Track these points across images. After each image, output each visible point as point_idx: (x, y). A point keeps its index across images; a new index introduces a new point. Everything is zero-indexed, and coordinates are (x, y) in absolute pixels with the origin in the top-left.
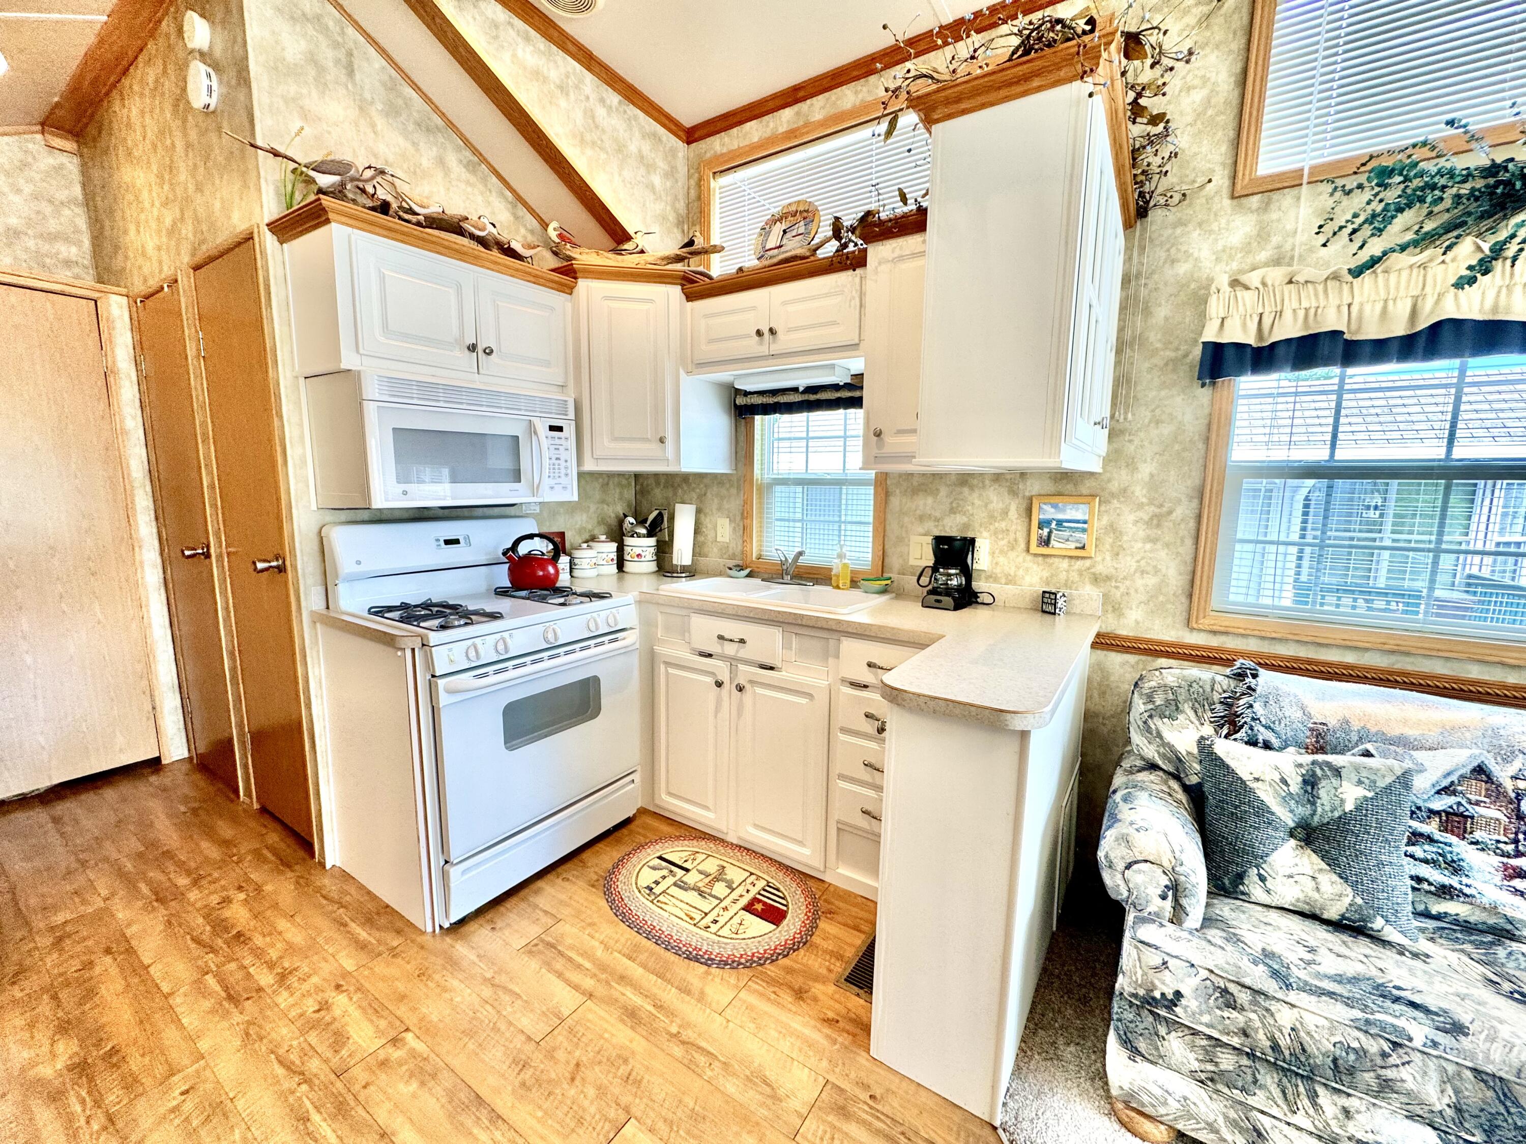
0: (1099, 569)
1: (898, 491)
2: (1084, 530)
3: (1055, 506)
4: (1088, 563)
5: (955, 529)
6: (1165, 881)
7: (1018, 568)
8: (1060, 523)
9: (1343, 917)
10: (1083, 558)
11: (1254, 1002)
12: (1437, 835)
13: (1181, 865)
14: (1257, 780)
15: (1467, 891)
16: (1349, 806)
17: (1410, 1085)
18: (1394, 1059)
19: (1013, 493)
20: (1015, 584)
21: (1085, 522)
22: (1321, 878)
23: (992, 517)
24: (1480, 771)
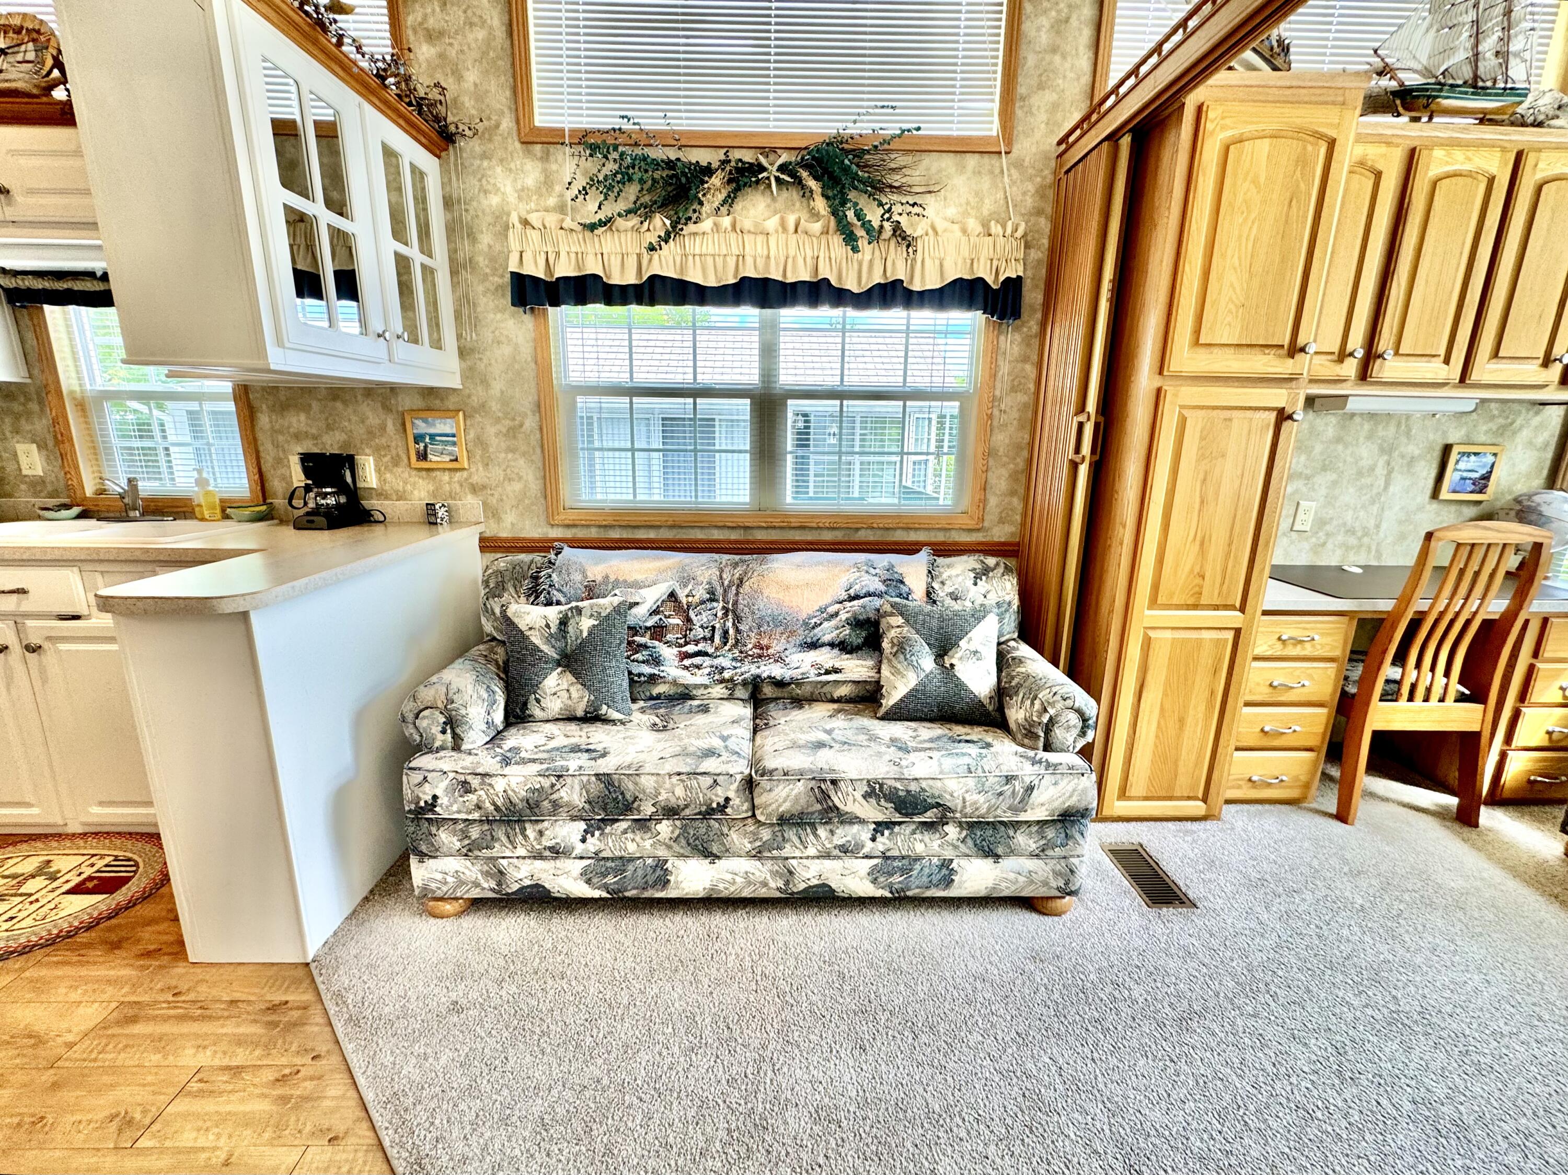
0: (475, 479)
1: (264, 407)
2: (454, 444)
3: (425, 421)
4: (465, 474)
5: (336, 447)
6: (442, 719)
7: (405, 483)
8: (432, 437)
9: (586, 712)
10: (456, 470)
11: (483, 783)
12: (650, 643)
13: (453, 702)
14: (531, 629)
15: (662, 674)
16: (585, 634)
17: (566, 799)
18: (558, 786)
19: (387, 408)
20: (406, 499)
21: (454, 436)
22: (572, 689)
23: (370, 433)
24: (672, 595)
